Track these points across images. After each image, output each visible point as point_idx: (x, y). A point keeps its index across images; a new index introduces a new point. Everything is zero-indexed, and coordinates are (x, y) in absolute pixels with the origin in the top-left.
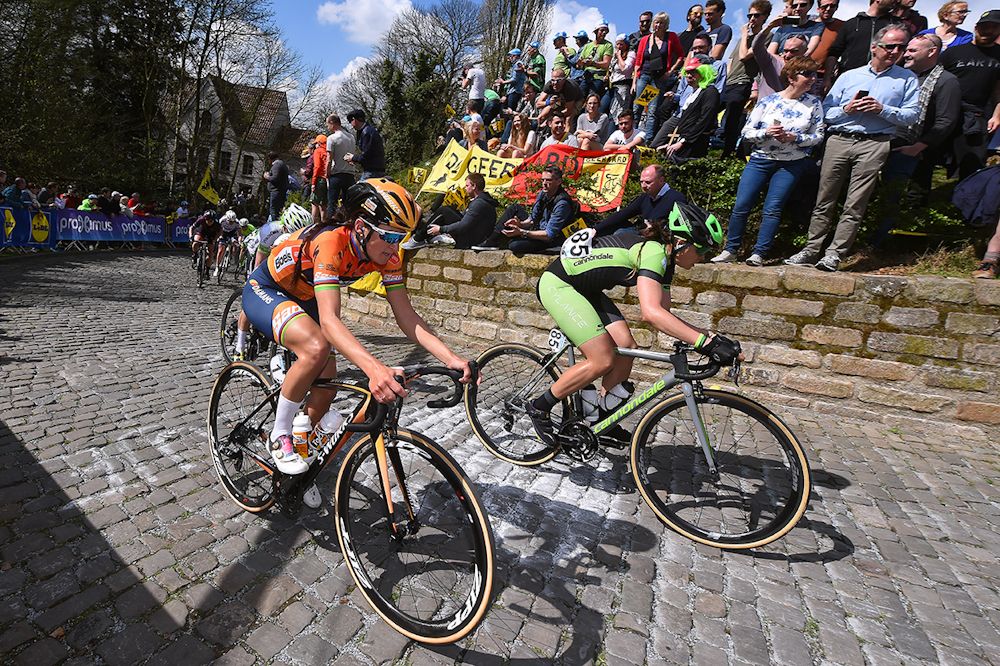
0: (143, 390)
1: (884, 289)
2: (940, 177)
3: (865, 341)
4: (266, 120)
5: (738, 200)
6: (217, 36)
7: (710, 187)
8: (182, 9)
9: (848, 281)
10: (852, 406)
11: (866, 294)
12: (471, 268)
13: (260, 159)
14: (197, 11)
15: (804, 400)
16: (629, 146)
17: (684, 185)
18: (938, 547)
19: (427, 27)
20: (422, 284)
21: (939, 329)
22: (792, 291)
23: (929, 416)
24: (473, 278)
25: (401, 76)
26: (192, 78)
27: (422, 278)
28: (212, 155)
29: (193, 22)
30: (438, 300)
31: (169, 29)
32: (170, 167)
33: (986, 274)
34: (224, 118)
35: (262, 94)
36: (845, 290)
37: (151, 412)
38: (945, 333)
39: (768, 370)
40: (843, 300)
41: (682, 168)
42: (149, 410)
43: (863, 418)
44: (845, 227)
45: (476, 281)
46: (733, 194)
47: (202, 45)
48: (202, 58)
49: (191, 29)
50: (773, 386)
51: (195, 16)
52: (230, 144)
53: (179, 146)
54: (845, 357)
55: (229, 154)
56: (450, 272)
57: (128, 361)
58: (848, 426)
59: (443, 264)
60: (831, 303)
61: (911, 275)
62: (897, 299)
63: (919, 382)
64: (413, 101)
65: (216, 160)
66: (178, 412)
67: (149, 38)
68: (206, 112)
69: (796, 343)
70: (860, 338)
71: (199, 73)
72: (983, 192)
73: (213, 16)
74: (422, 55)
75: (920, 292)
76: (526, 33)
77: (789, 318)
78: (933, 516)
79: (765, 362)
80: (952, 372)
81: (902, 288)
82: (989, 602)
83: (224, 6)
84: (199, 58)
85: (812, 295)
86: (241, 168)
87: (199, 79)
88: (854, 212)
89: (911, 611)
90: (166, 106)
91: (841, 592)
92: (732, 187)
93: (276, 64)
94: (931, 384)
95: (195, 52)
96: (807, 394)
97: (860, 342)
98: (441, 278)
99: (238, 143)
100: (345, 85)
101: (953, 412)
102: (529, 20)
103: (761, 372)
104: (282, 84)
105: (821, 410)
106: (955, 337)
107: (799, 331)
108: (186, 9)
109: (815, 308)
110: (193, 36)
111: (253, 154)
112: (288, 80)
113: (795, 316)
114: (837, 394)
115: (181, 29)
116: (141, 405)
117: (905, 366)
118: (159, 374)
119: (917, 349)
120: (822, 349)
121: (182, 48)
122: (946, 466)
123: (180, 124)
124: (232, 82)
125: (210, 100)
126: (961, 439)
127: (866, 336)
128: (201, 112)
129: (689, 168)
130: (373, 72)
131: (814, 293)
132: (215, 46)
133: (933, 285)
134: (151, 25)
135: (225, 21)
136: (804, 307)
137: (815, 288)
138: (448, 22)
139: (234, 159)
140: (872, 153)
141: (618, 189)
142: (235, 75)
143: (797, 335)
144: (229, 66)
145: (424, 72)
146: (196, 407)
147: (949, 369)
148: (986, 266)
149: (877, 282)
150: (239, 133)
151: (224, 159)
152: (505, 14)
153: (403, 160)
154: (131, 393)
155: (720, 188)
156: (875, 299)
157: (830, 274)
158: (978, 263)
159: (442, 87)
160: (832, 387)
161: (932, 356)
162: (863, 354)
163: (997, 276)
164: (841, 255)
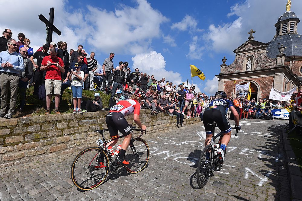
1: (26, 121)
3: (24, 138)
9: (15, 121)
10: (26, 159)
11: (21, 124)
15: (12, 163)
18: (50, 191)
21: (41, 130)
23: (44, 154)
33: (48, 113)
36: (15, 124)
38: (43, 131)
40: (15, 127)
43: (29, 161)
44: (12, 103)
50: (1, 162)
54: (20, 145)
58: (25, 166)
60: (12, 128)
61: (32, 116)
62: (29, 123)
63: (40, 146)
69: (4, 145)
70: (23, 138)
75: (34, 121)
78: (48, 183)
80: (46, 141)
81: (30, 120)
85: (5, 127)
88: (13, 98)
94: (43, 145)
96: (12, 161)
97: (23, 139)
101: (49, 151)
105: (17, 164)
106: (45, 131)
107: (4, 140)
109: (8, 131)
113: (2, 136)
114: (20, 157)
117: (36, 142)
119: (37, 137)
120: (12, 144)
122: (49, 166)
126: (52, 158)
127: (24, 137)
131: (6, 126)
133: (37, 118)
136: (4, 132)
143: (4, 142)
147: (46, 140)
148: (48, 111)
149: (23, 119)
156: (24, 125)
157: (9, 119)
158: (46, 111)
160: (19, 156)
161: (41, 138)
162: (24, 142)
163: (50, 113)
164: (12, 113)
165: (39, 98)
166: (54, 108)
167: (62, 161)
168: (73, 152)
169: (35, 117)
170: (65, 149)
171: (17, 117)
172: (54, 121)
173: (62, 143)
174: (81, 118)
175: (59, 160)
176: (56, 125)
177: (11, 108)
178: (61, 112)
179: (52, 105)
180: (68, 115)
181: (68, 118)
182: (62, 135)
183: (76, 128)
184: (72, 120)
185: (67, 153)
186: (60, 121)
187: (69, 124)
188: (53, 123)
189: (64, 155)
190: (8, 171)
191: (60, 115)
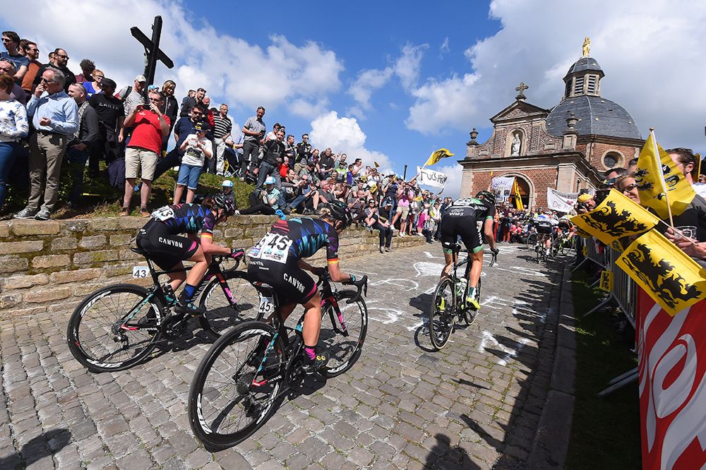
1: (77, 227)
3: (72, 260)
9: (56, 225)
10: (72, 301)
11: (67, 232)
15: (43, 307)
21: (107, 246)
22: (21, 236)
33: (124, 214)
36: (54, 231)
38: (110, 247)
39: (13, 295)
40: (55, 237)
44: (49, 191)
50: (20, 305)
54: (63, 273)
60: (48, 240)
61: (91, 218)
62: (84, 232)
63: (103, 277)
69: (30, 271)
70: (69, 259)
72: (117, 172)
75: (95, 227)
77: (22, 255)
79: (10, 290)
80: (117, 268)
81: (86, 226)
85: (35, 237)
88: (50, 181)
94: (109, 277)
96: (44, 303)
97: (69, 262)
103: (9, 297)
105: (54, 309)
106: (115, 248)
107: (30, 263)
109: (38, 245)
113: (25, 253)
114: (62, 297)
117: (95, 269)
119: (99, 259)
120: (47, 271)
127: (72, 257)
131: (35, 235)
133: (100, 222)
136: (30, 246)
137: (36, 232)
143: (29, 266)
147: (116, 266)
148: (124, 210)
149: (72, 224)
156: (73, 234)
157: (43, 222)
160: (59, 294)
161: (107, 261)
162: (72, 268)
163: (129, 214)
164: (49, 209)
166: (139, 203)
169: (97, 220)
171: (60, 218)
172: (135, 230)
177: (46, 201)
190: (33, 323)
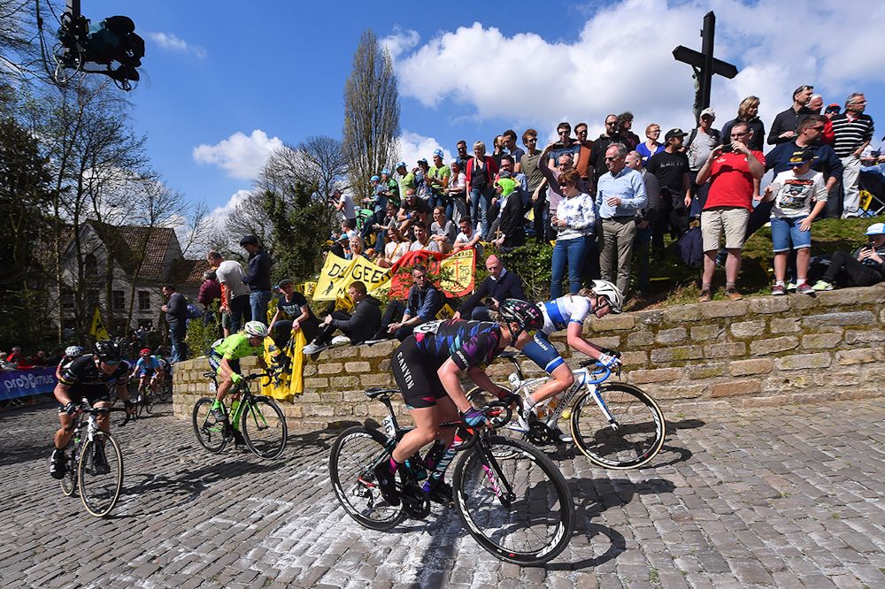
0: (50, 552)
1: (652, 320)
2: (667, 238)
3: (649, 357)
4: (156, 256)
5: (553, 272)
6: (91, 183)
7: (531, 266)
8: (47, 160)
9: (630, 318)
11: (643, 325)
12: (368, 359)
13: (156, 292)
14: (65, 161)
16: (471, 243)
17: (514, 268)
18: (717, 489)
19: (299, 160)
20: (329, 381)
21: (688, 340)
22: (599, 332)
23: (697, 400)
24: (372, 368)
25: (283, 204)
26: (69, 225)
27: (328, 376)
28: (102, 296)
29: (62, 172)
30: (346, 393)
31: (34, 181)
32: (55, 315)
33: (705, 298)
34: (110, 259)
35: (148, 233)
36: (630, 325)
37: (62, 573)
38: (692, 342)
40: (630, 332)
41: (510, 255)
42: (60, 571)
45: (374, 369)
46: (548, 268)
47: (74, 192)
48: (77, 205)
49: (60, 179)
51: (64, 167)
52: (121, 283)
53: (63, 292)
55: (122, 293)
56: (350, 367)
57: (29, 525)
59: (344, 360)
60: (624, 335)
61: (665, 307)
62: (660, 325)
63: (686, 379)
64: (298, 224)
65: (109, 299)
66: (95, 564)
67: (12, 190)
68: (90, 257)
70: (646, 356)
71: (76, 219)
72: (692, 246)
73: (83, 165)
74: (298, 185)
75: (672, 318)
76: (383, 162)
78: (711, 469)
80: (702, 367)
81: (662, 317)
82: (750, 518)
83: (94, 155)
84: (74, 205)
85: (610, 333)
86: (137, 304)
87: (76, 225)
89: (710, 541)
90: (42, 255)
91: (668, 543)
92: (547, 264)
93: (158, 205)
94: (693, 378)
95: (68, 200)
97: (646, 359)
98: (344, 373)
99: (130, 281)
100: (232, 216)
101: (709, 394)
102: (383, 151)
104: (169, 221)
106: (698, 343)
108: (52, 160)
109: (615, 341)
110: (64, 185)
111: (148, 289)
112: (174, 217)
115: (49, 179)
116: (49, 569)
117: (676, 369)
118: (68, 531)
119: (680, 356)
121: (54, 197)
122: (712, 431)
123: (61, 271)
124: (114, 224)
125: (91, 243)
126: (717, 411)
127: (649, 354)
128: (84, 256)
129: (514, 254)
130: (257, 203)
131: (611, 331)
132: (90, 193)
133: (678, 311)
134: (12, 178)
135: (97, 169)
136: (608, 342)
137: (612, 327)
138: (315, 156)
139: (127, 296)
140: (625, 231)
141: (470, 278)
142: (117, 218)
144: (109, 210)
145: (303, 199)
146: (115, 553)
147: (700, 365)
148: (704, 293)
149: (647, 316)
150: (129, 271)
151: (117, 299)
152: (363, 147)
153: (297, 275)
154: (36, 560)
155: (538, 267)
156: (648, 327)
158: (700, 292)
159: (321, 210)
161: (689, 359)
162: (650, 367)
163: (712, 298)
165: (686, 261)
166: (724, 283)
167: (748, 423)
168: (782, 404)
169: (675, 308)
170: (757, 394)
171: (632, 309)
172: (723, 318)
173: (746, 376)
174: (812, 309)
175: (739, 419)
176: (729, 328)
178: (744, 293)
179: (719, 278)
180: (764, 300)
181: (766, 310)
182: (748, 356)
183: (792, 339)
184: (781, 315)
185: (762, 404)
186: (740, 319)
187: (768, 326)
188: (721, 322)
189: (753, 409)
191: (742, 301)
